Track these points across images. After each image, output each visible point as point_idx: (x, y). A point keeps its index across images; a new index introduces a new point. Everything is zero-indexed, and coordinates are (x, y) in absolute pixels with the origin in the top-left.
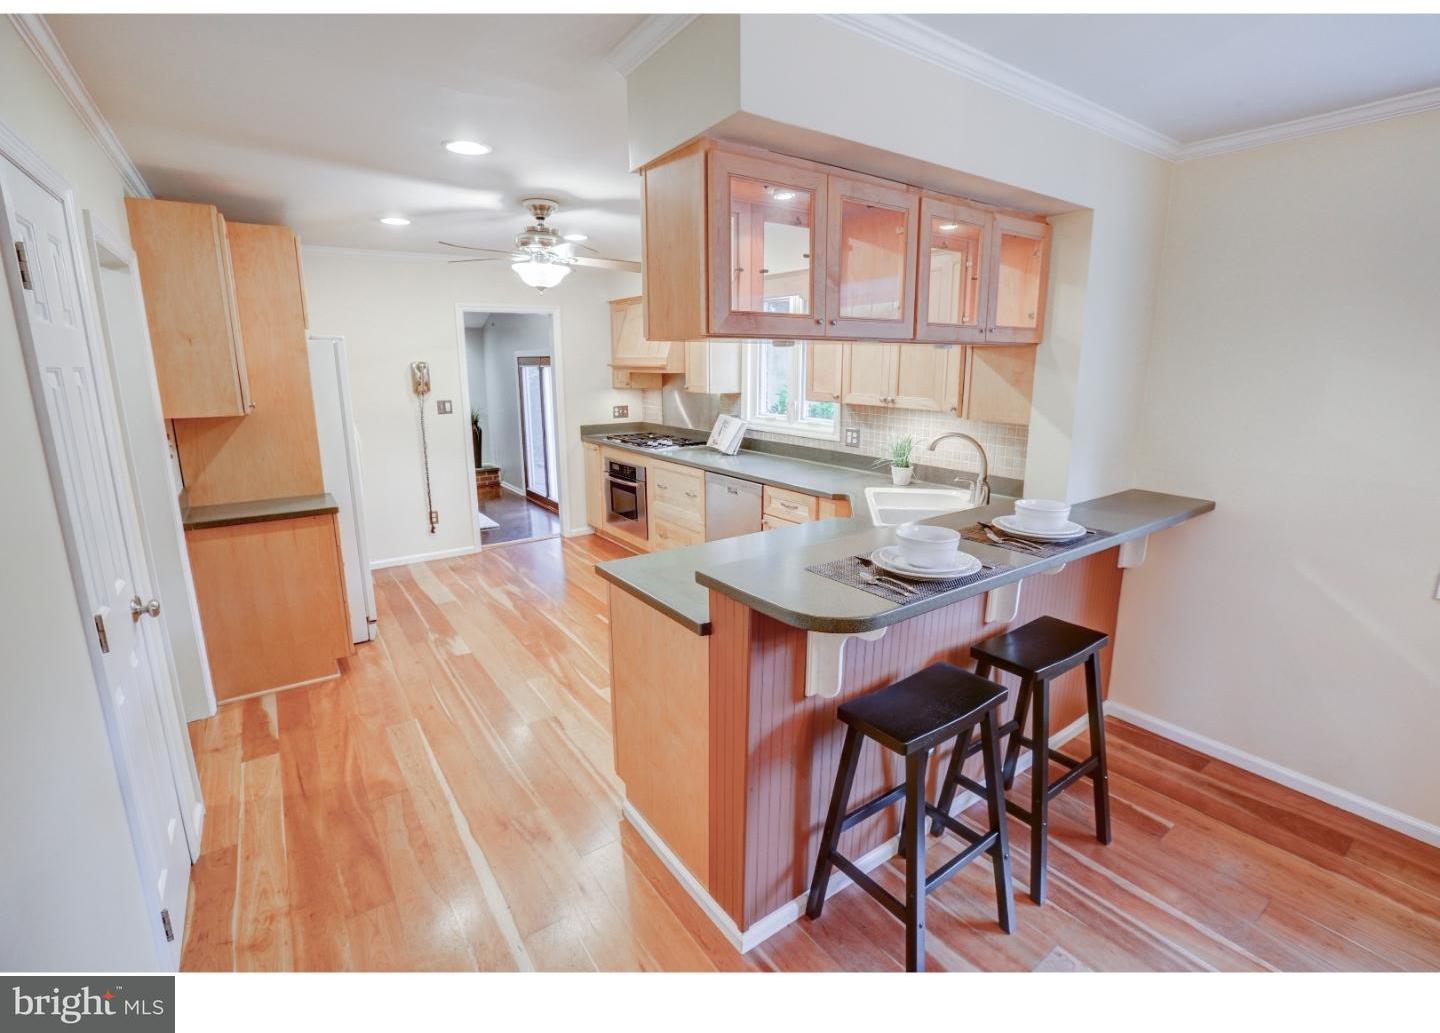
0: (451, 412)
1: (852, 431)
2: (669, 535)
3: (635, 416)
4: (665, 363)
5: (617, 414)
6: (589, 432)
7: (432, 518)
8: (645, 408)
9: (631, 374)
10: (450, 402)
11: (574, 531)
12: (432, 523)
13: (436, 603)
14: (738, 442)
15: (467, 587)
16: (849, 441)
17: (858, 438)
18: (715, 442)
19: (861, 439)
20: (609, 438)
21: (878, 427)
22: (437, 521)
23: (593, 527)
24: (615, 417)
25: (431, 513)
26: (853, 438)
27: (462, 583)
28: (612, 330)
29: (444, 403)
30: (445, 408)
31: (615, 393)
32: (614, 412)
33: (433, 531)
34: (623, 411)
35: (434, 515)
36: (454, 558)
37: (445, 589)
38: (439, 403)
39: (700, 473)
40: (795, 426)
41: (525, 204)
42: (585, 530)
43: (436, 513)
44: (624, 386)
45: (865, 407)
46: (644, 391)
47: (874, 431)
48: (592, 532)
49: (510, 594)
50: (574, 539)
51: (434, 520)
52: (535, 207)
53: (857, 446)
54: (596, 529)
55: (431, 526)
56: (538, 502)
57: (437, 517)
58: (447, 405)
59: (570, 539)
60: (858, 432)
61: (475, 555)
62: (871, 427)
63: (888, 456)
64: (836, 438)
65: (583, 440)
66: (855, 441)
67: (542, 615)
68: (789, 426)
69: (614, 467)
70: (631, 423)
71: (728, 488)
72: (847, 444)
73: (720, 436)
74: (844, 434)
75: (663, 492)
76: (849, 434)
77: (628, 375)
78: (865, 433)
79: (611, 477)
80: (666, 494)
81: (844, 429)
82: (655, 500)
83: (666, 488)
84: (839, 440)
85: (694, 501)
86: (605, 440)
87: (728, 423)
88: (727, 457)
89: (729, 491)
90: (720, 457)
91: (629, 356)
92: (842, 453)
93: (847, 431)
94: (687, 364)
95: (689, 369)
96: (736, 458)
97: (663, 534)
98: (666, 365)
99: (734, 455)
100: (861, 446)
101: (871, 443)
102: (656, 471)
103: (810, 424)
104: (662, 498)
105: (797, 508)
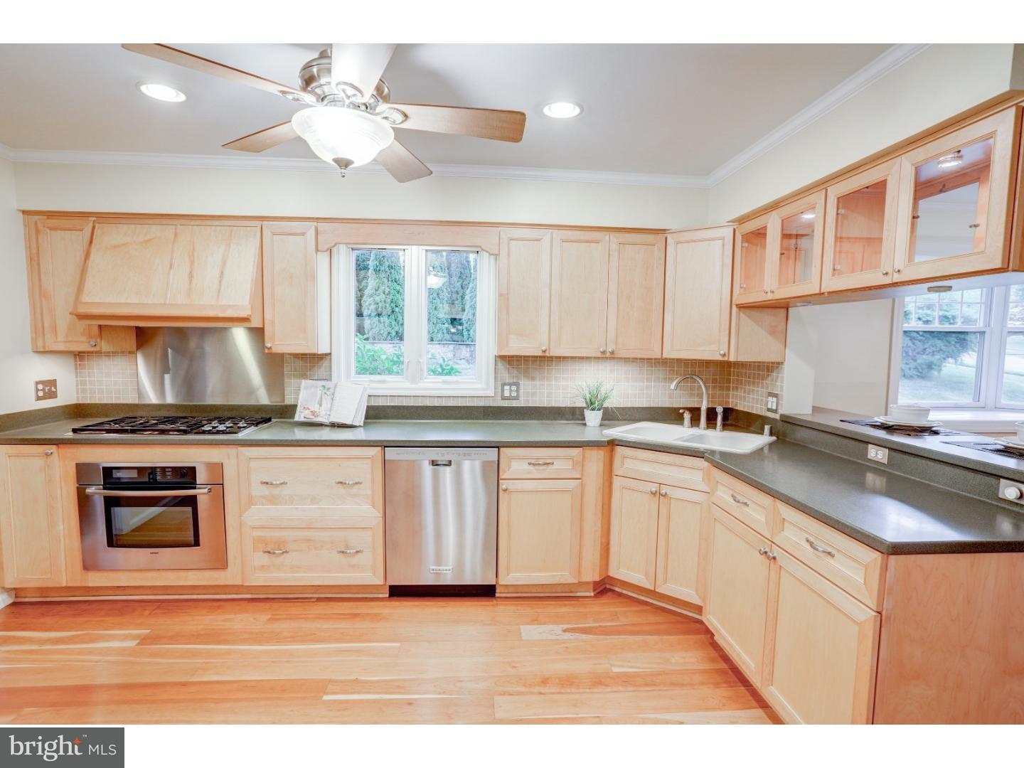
1: (510, 385)
2: (291, 547)
3: (67, 395)
5: (41, 394)
16: (507, 394)
17: (517, 391)
18: (312, 415)
19: (521, 391)
20: (75, 431)
21: (542, 379)
24: (39, 399)
26: (511, 391)
31: (37, 360)
32: (37, 390)
34: (48, 388)
39: (375, 451)
40: (420, 385)
45: (526, 358)
47: (538, 383)
48: (12, 600)
53: (517, 398)
54: (18, 593)
60: (517, 385)
62: (533, 379)
63: (580, 403)
64: (491, 393)
66: (514, 394)
68: (413, 386)
69: (117, 474)
70: (66, 406)
71: (433, 461)
72: (504, 398)
73: (321, 405)
74: (500, 388)
75: (276, 491)
76: (507, 388)
77: (96, 330)
78: (526, 385)
79: (105, 491)
80: (285, 491)
81: (499, 383)
82: (253, 504)
83: (284, 483)
84: (493, 395)
85: (355, 490)
86: (70, 435)
87: (329, 389)
88: (358, 429)
89: (433, 465)
90: (330, 430)
91: (128, 301)
92: (498, 407)
93: (503, 385)
94: (268, 316)
95: (273, 322)
96: (362, 429)
97: (274, 549)
98: (250, 316)
99: (360, 426)
100: (522, 398)
101: (534, 394)
102: (253, 464)
103: (444, 382)
104: (273, 500)
105: (553, 464)
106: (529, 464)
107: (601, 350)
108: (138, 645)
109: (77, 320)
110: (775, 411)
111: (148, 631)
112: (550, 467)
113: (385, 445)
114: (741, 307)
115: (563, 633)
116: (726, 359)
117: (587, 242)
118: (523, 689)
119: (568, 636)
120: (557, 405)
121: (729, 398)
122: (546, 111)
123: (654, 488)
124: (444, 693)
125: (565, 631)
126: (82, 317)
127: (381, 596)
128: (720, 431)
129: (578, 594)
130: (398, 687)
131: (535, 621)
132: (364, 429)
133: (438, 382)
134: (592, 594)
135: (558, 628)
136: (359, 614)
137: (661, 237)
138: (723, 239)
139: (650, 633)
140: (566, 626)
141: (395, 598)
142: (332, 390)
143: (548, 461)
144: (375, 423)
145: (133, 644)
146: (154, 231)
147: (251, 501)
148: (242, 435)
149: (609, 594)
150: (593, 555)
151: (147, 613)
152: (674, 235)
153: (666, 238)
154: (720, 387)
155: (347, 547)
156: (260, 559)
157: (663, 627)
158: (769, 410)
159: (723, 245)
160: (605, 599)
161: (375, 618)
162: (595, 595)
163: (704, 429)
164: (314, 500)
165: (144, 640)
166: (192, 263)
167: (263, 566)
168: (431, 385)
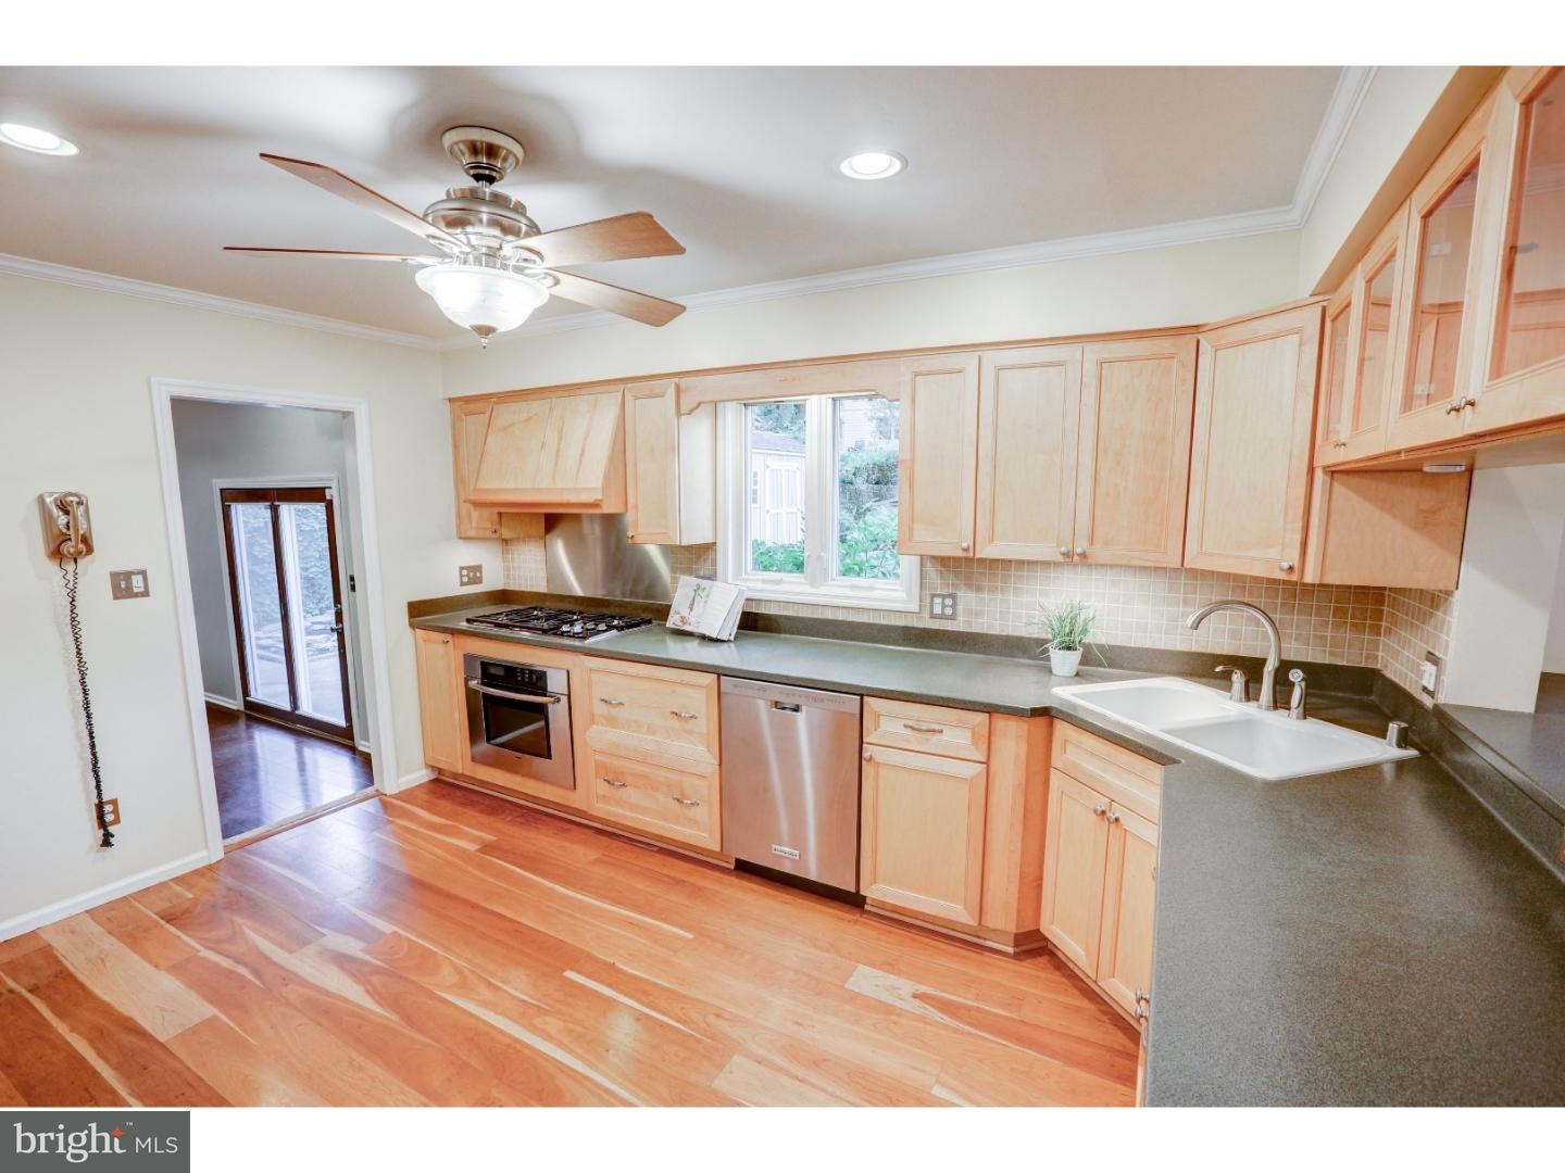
0: (146, 594)
1: (944, 597)
2: (629, 780)
3: (493, 581)
4: (600, 497)
5: (465, 579)
6: (422, 612)
7: (104, 817)
8: (508, 569)
9: (500, 514)
10: (143, 573)
11: (403, 780)
12: (102, 824)
13: (162, 1038)
14: (736, 618)
15: (226, 963)
16: (937, 610)
17: (954, 606)
18: (683, 620)
19: (960, 608)
20: (469, 621)
21: (993, 590)
22: (117, 821)
23: (433, 767)
24: (462, 584)
25: (100, 807)
26: (944, 606)
27: (205, 953)
28: (456, 446)
29: (128, 575)
30: (129, 588)
31: (462, 547)
32: (461, 576)
33: (107, 841)
34: (473, 574)
35: (108, 808)
36: (163, 885)
37: (170, 983)
38: (114, 576)
39: (710, 679)
40: (823, 590)
41: (450, 138)
42: (423, 776)
43: (114, 802)
44: (489, 534)
46: (505, 541)
47: (985, 596)
48: (433, 776)
49: (342, 961)
50: (406, 795)
51: (109, 818)
52: (474, 149)
53: (953, 617)
54: (440, 771)
55: (102, 831)
56: (272, 720)
57: (116, 811)
58: (137, 581)
59: (397, 796)
60: (953, 596)
61: (210, 867)
62: (979, 589)
64: (914, 606)
65: (413, 626)
66: (949, 611)
67: (446, 1002)
68: (814, 591)
69: (493, 671)
70: (487, 593)
71: (776, 702)
72: (933, 616)
73: (691, 610)
74: (928, 601)
75: (614, 712)
76: (938, 600)
77: (496, 517)
78: (967, 598)
79: (485, 688)
80: (622, 713)
81: (927, 593)
82: (594, 723)
83: (621, 704)
84: (917, 610)
85: (690, 725)
86: (464, 625)
87: (704, 589)
88: (725, 646)
89: (776, 707)
90: (699, 644)
91: (508, 487)
92: (924, 630)
93: (933, 596)
94: (631, 500)
95: (636, 507)
96: (732, 645)
97: (615, 780)
98: (601, 500)
99: (729, 641)
100: (960, 618)
101: (979, 614)
102: (594, 676)
103: (854, 587)
104: (612, 722)
105: (941, 732)
106: (906, 726)
107: (1063, 549)
108: (478, 850)
109: (472, 508)
110: (1431, 694)
111: (495, 838)
112: (938, 736)
113: (720, 673)
114: (1333, 472)
115: (912, 999)
116: (1294, 577)
117: (1042, 365)
118: (779, 1060)
119: (915, 1007)
120: (1016, 634)
121: (1378, 650)
122: (845, 168)
123: (1102, 804)
124: (684, 1022)
125: (916, 996)
126: (477, 505)
127: (725, 865)
128: (1298, 718)
129: (989, 944)
130: (645, 993)
131: (889, 966)
132: (736, 646)
133: (845, 587)
134: (1010, 950)
135: (907, 987)
136: (684, 881)
137: (1190, 340)
138: (1298, 331)
139: (1054, 1054)
140: (923, 989)
141: (740, 873)
142: (706, 591)
143: (937, 727)
144: (764, 637)
145: (473, 847)
146: (536, 406)
147: (592, 720)
148: (591, 641)
149: (1043, 960)
150: (1007, 890)
151: (509, 818)
152: (1213, 334)
153: (1198, 342)
154: (1353, 625)
155: (683, 795)
156: (602, 788)
157: (1086, 1051)
158: (1425, 689)
159: (1301, 345)
160: (1028, 967)
161: (697, 893)
162: (1015, 953)
163: (1268, 708)
164: (651, 730)
165: (488, 848)
166: (560, 439)
167: (604, 797)
168: (839, 591)
